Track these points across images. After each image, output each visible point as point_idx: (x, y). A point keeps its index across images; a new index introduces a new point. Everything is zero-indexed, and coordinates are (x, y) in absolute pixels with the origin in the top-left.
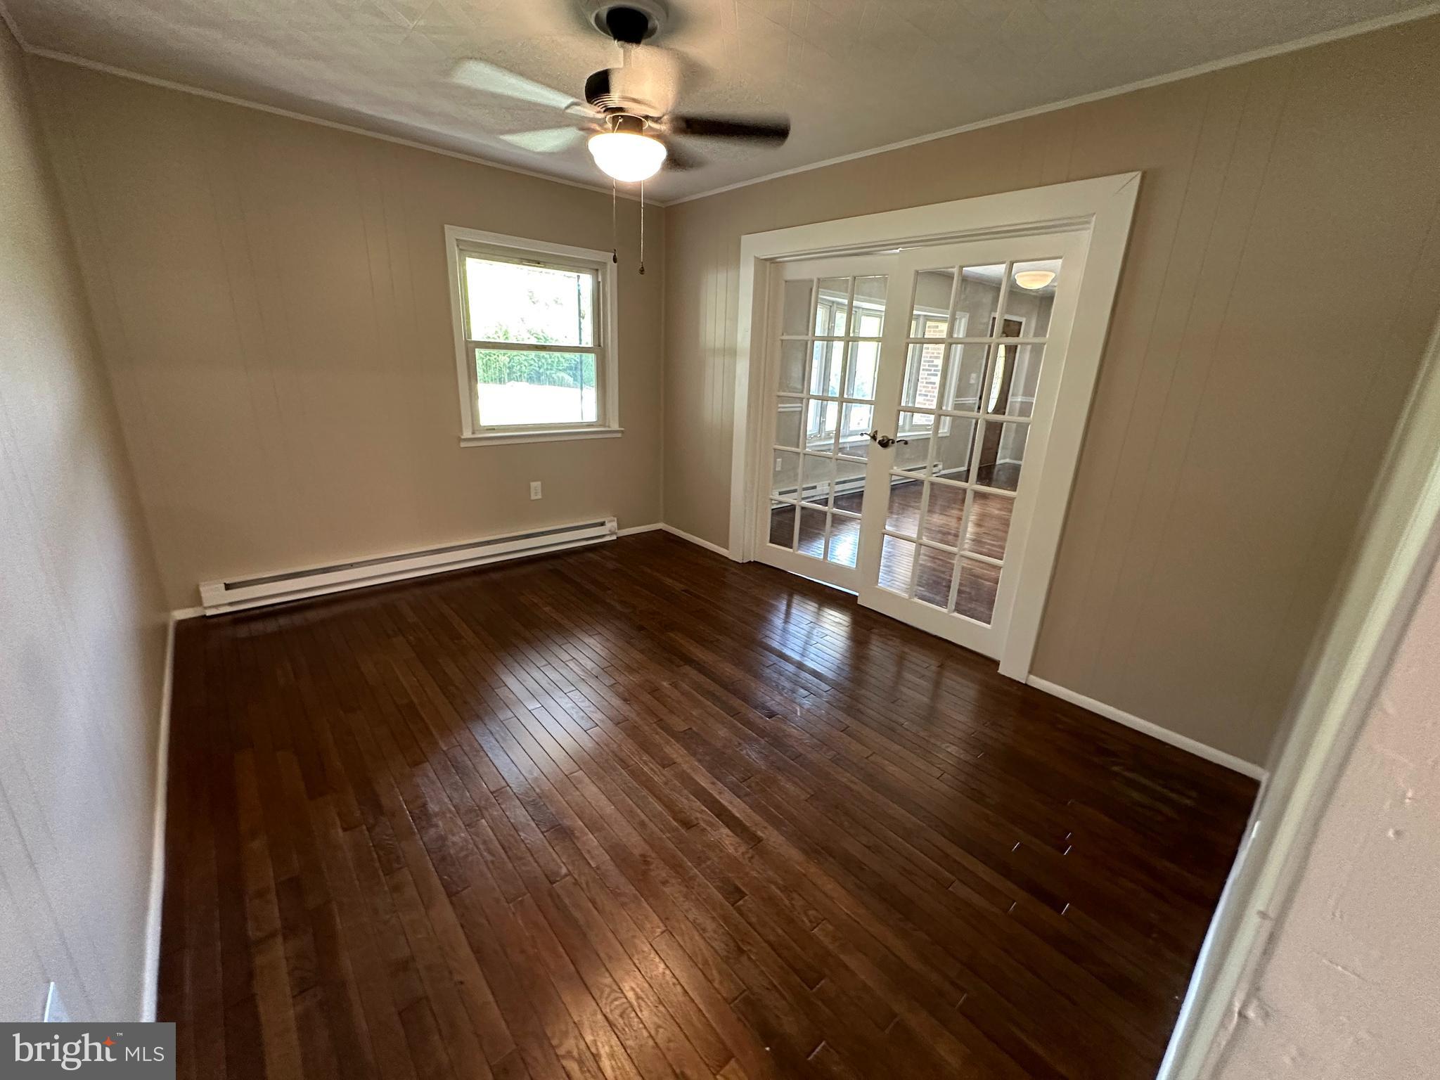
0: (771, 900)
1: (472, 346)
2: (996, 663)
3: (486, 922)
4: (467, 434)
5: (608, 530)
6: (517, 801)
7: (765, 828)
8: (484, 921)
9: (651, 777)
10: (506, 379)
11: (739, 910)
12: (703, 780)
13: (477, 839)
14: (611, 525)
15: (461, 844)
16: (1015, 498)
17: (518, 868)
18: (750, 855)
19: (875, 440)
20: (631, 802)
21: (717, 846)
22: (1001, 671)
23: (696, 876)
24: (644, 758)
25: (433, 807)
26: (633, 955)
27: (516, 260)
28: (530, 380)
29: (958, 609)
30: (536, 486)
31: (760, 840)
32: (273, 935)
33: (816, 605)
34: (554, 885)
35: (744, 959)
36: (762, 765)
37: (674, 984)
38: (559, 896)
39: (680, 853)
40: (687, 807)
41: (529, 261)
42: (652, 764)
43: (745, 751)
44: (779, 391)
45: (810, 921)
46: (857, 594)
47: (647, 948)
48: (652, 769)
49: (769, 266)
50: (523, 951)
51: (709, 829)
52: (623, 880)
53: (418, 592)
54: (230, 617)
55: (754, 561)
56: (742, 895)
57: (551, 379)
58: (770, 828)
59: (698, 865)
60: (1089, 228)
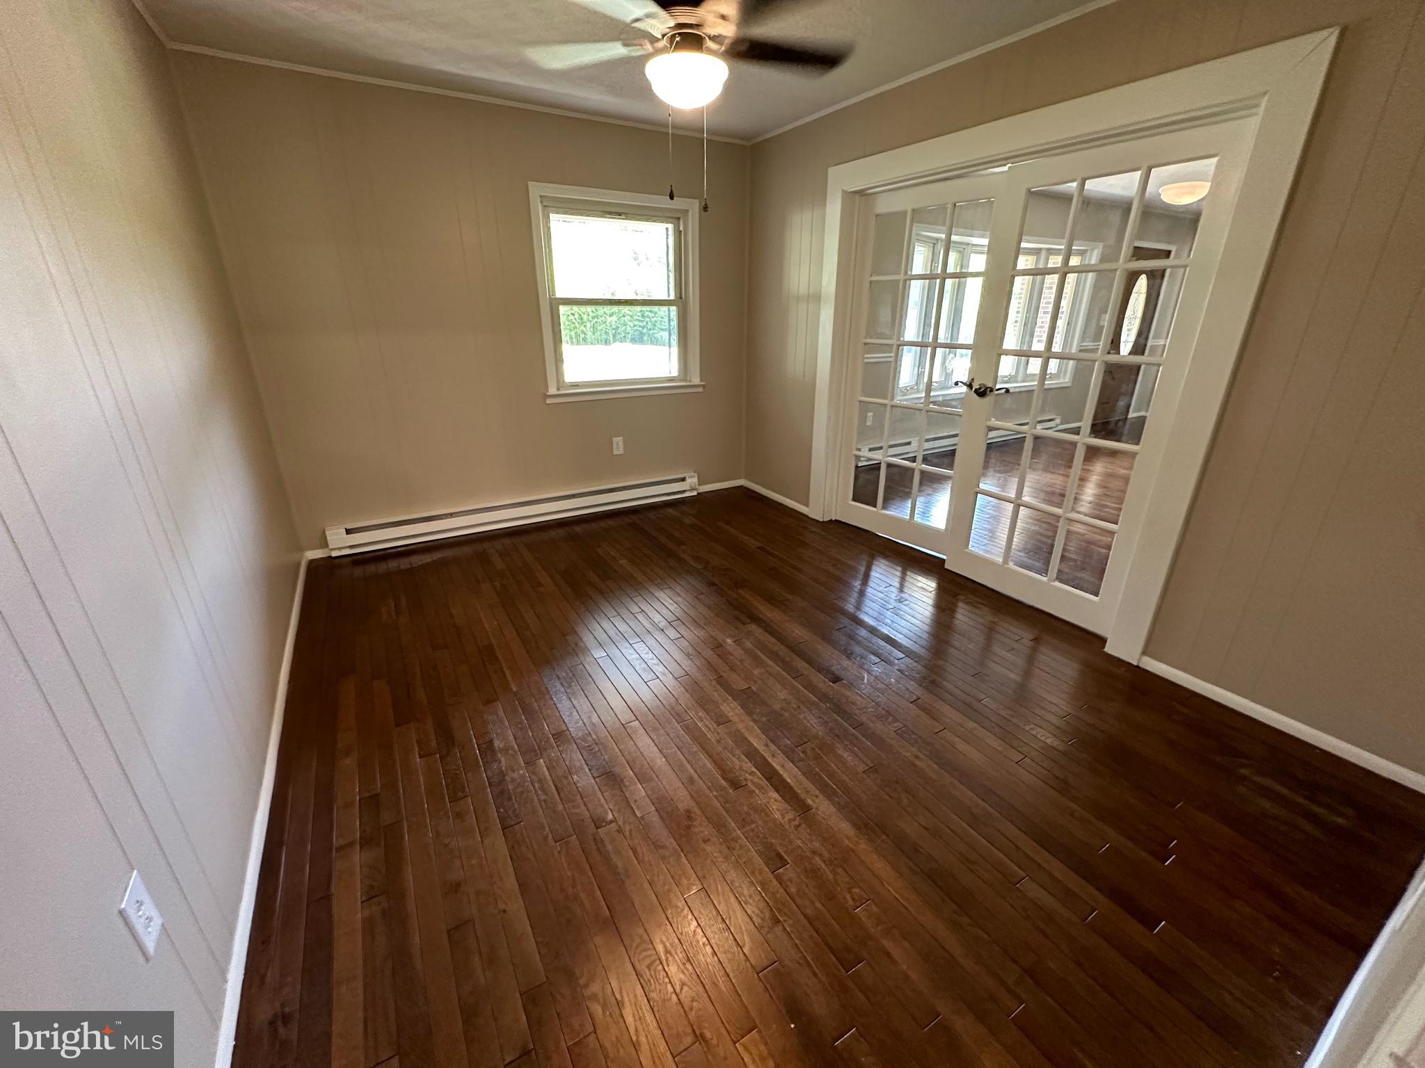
0: (813, 873)
1: (556, 303)
2: (1103, 641)
3: (533, 858)
4: (552, 390)
5: (690, 486)
6: (574, 745)
7: (817, 796)
8: (531, 856)
9: (705, 734)
10: (611, 341)
11: (779, 879)
12: (757, 741)
13: (533, 777)
14: (692, 480)
15: (518, 780)
16: (1137, 453)
17: (567, 810)
18: (796, 823)
19: (971, 389)
20: (682, 757)
21: (763, 811)
22: (1108, 649)
23: (739, 837)
24: (700, 714)
25: (497, 744)
26: (667, 909)
27: (599, 213)
28: (633, 340)
29: (1059, 579)
30: (618, 441)
31: (809, 808)
32: (351, 844)
33: (900, 569)
34: (599, 830)
35: (778, 929)
36: (820, 731)
37: (704, 944)
38: (602, 841)
39: (724, 813)
40: (737, 767)
41: (610, 213)
42: (707, 720)
43: (803, 715)
44: (866, 338)
45: (853, 899)
46: (945, 557)
47: (681, 904)
48: (707, 726)
49: (859, 199)
50: (562, 890)
51: (757, 791)
52: (665, 832)
53: (507, 541)
54: (349, 559)
55: (836, 520)
56: (784, 863)
57: (653, 339)
58: (821, 797)
59: (741, 827)
60: (1256, 114)
